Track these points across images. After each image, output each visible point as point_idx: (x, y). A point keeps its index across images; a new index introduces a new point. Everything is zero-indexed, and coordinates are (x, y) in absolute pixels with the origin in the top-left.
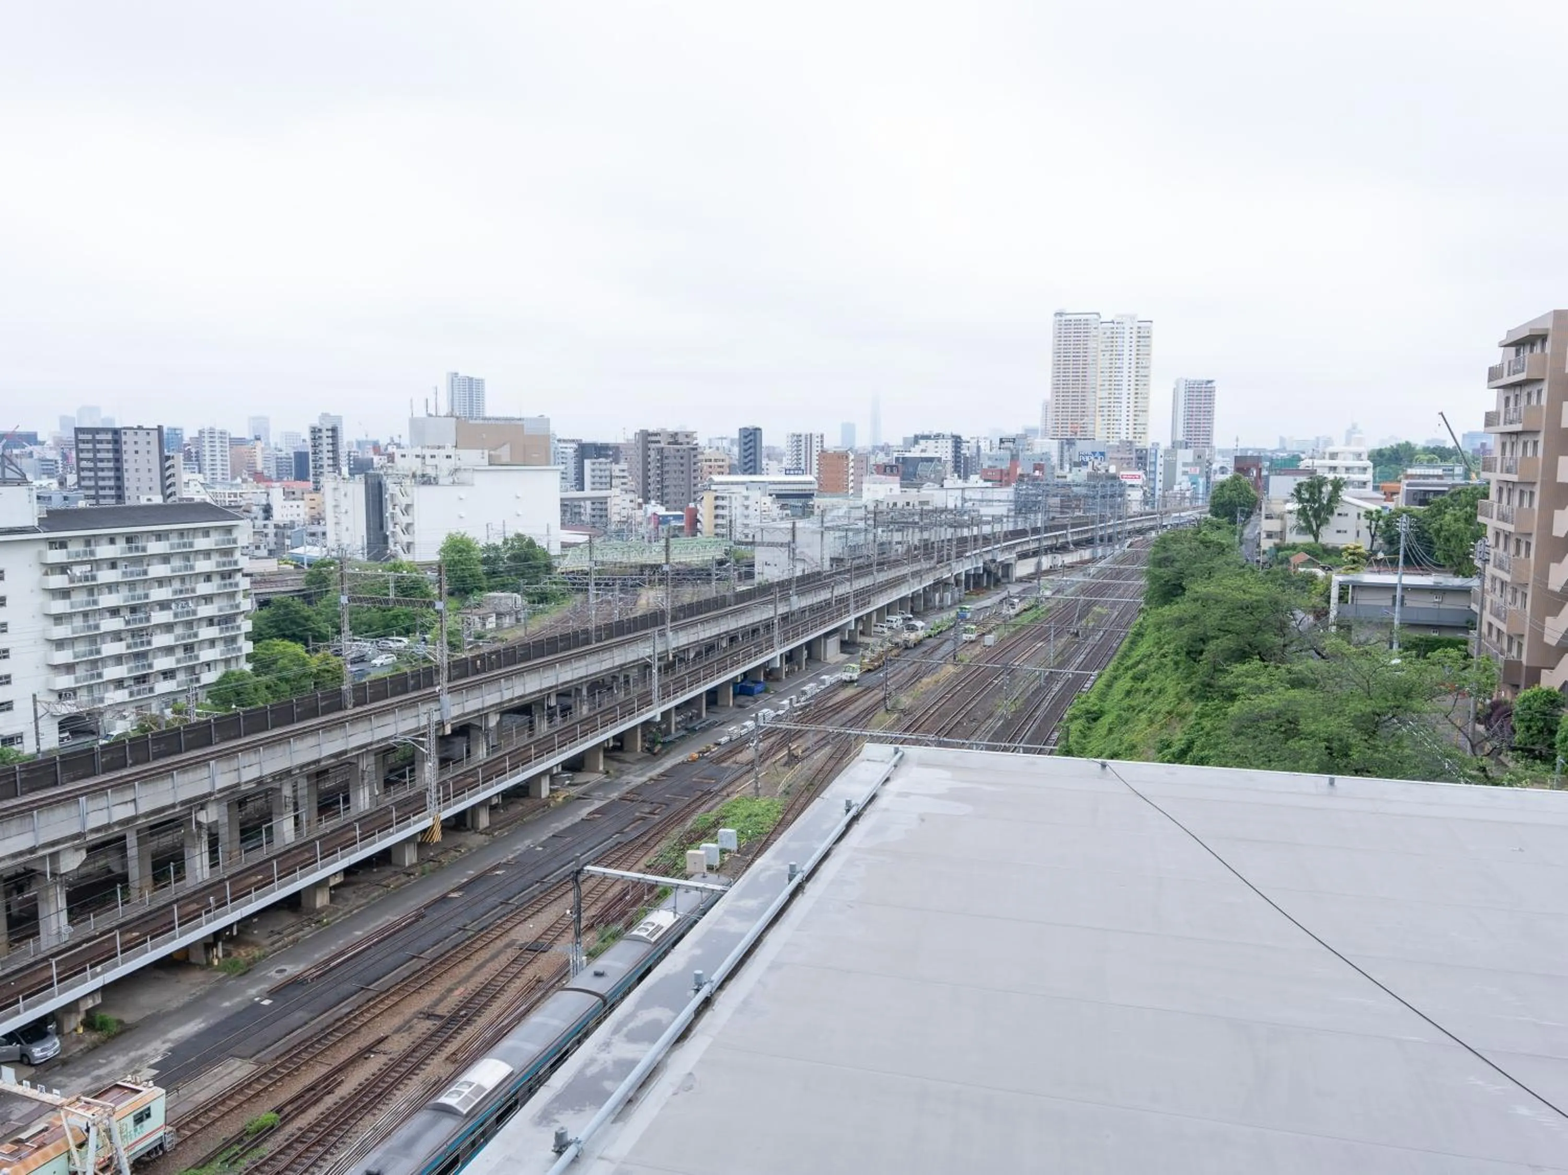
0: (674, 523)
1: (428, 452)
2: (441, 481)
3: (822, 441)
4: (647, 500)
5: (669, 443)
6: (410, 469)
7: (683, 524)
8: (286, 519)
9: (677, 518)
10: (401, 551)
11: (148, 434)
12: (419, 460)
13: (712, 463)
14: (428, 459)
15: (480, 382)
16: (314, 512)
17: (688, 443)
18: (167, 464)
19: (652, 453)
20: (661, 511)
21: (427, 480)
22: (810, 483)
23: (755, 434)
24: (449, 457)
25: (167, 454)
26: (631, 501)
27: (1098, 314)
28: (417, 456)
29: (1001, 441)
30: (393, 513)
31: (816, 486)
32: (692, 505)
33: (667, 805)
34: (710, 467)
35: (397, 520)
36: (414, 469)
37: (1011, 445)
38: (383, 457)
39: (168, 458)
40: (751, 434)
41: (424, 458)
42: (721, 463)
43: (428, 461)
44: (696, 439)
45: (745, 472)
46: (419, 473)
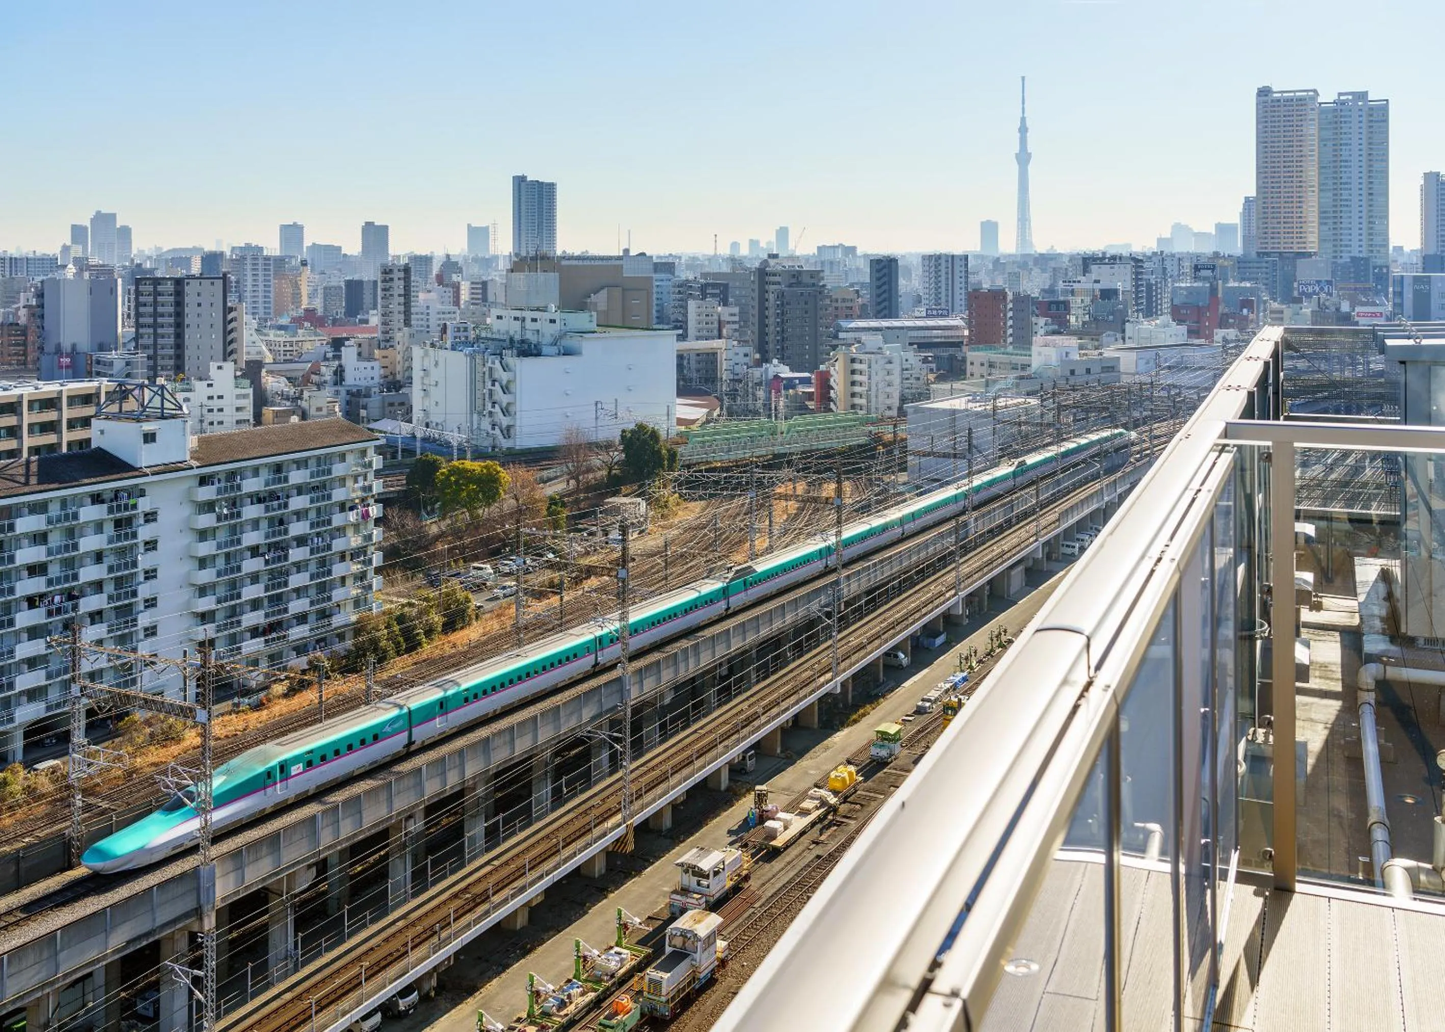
0: (801, 389)
1: (529, 315)
2: (545, 350)
3: (966, 265)
4: (765, 359)
5: (790, 286)
6: (508, 332)
7: (812, 390)
8: (358, 383)
9: (806, 381)
10: (501, 437)
11: (212, 284)
12: (519, 323)
13: (839, 304)
14: (528, 321)
15: (551, 187)
16: (388, 372)
17: (814, 285)
18: (230, 317)
19: (771, 297)
20: (786, 372)
21: (528, 350)
22: (956, 328)
23: (890, 267)
24: (553, 321)
25: (229, 304)
26: (746, 355)
27: (1315, 91)
28: (516, 319)
29: (1197, 268)
30: (491, 390)
31: (966, 333)
32: (822, 367)
33: (862, 805)
34: (836, 308)
35: (495, 398)
36: (512, 333)
37: (1208, 273)
38: (447, 289)
39: (231, 310)
40: (884, 267)
41: (524, 320)
42: (849, 304)
43: (529, 324)
44: (823, 279)
45: (878, 315)
46: (517, 337)
